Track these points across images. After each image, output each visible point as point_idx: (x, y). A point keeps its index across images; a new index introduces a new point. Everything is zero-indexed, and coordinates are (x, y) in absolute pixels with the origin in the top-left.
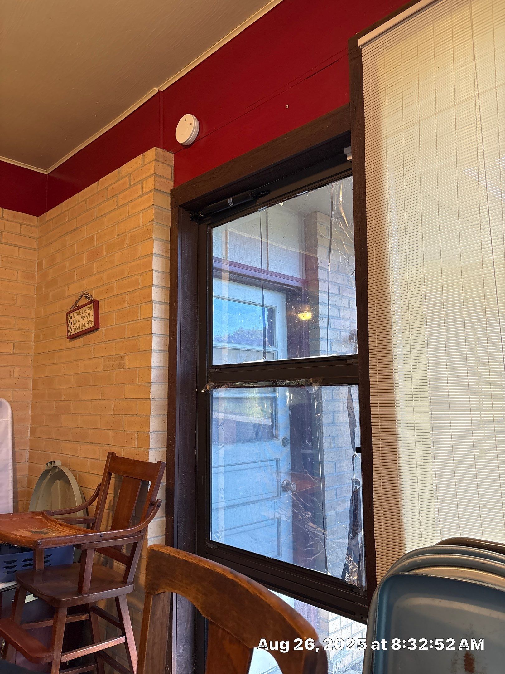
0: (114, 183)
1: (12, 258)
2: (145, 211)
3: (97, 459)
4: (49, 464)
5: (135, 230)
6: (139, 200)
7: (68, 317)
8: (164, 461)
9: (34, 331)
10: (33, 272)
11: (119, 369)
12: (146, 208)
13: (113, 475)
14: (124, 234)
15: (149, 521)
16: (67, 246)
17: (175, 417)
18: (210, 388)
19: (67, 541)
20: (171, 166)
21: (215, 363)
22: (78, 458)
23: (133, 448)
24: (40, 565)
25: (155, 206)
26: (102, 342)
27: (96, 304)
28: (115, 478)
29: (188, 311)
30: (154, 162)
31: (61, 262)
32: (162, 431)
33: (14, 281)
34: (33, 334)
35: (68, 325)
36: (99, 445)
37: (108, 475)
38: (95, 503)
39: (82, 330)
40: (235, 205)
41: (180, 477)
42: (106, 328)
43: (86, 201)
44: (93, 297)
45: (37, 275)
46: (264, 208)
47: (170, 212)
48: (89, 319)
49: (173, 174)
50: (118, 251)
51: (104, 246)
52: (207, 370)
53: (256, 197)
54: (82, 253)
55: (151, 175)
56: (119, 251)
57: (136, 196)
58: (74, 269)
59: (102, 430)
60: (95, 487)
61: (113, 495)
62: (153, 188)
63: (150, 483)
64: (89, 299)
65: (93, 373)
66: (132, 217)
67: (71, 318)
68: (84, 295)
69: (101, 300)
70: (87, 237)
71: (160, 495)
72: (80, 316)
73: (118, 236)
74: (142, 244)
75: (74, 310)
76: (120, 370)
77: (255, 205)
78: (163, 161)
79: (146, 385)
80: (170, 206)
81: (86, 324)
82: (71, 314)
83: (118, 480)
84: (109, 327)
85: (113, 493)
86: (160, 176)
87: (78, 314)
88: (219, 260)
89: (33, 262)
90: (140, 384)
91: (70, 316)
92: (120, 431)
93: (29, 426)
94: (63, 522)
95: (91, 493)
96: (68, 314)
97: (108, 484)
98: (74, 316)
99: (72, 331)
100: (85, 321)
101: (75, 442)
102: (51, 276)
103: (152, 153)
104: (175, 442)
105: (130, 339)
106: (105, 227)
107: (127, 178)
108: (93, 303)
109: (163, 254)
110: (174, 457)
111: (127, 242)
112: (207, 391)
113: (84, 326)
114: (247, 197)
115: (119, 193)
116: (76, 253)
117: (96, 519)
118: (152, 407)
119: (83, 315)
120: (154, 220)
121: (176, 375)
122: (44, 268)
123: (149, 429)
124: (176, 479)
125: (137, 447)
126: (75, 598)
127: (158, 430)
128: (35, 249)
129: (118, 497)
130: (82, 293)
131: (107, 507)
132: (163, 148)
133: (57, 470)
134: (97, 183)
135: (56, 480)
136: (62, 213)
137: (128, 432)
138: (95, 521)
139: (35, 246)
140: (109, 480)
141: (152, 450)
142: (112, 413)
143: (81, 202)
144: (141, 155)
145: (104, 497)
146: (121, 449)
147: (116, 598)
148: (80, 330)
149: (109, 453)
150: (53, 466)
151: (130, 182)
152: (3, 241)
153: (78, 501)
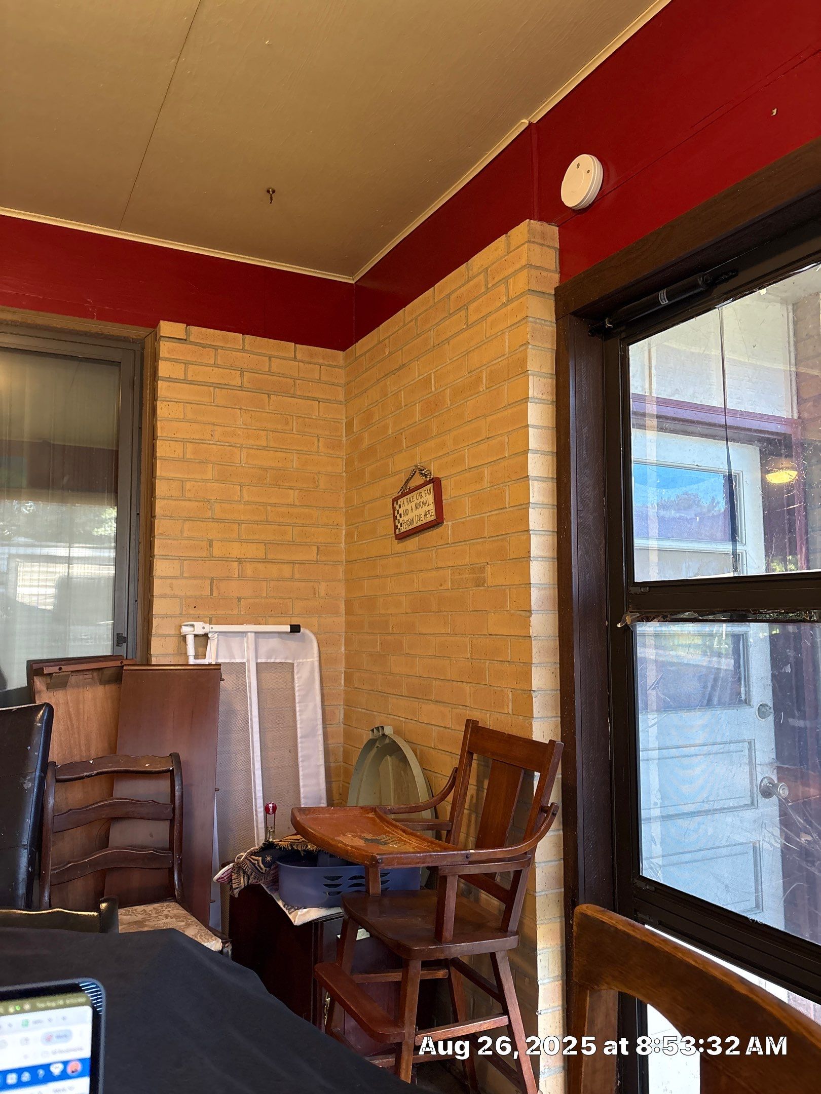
0: (460, 287)
1: (310, 418)
2: (513, 327)
3: (448, 728)
4: (375, 730)
5: (497, 361)
6: (504, 311)
7: (395, 505)
8: (558, 739)
9: (344, 528)
10: (339, 438)
11: (476, 586)
12: (517, 323)
13: (475, 756)
14: (480, 369)
15: (540, 838)
16: (389, 396)
17: (573, 668)
18: (632, 621)
20: (554, 248)
21: (638, 578)
22: (418, 723)
23: (506, 715)
24: (376, 888)
25: (531, 319)
26: (448, 544)
27: (436, 483)
28: (479, 760)
29: (588, 490)
30: (526, 245)
31: (381, 420)
32: (552, 690)
34: (344, 532)
35: (395, 518)
36: (450, 705)
37: (468, 752)
38: (450, 798)
39: (418, 525)
40: (671, 302)
41: (584, 767)
42: (454, 522)
43: (416, 320)
44: (432, 473)
45: (345, 442)
46: (729, 301)
47: (555, 325)
48: (427, 508)
49: (558, 261)
50: (469, 399)
51: (448, 391)
52: (625, 589)
53: (712, 284)
54: (413, 404)
55: (522, 268)
56: (472, 398)
57: (499, 304)
58: (402, 431)
59: (454, 682)
60: (447, 774)
61: (476, 787)
62: (527, 288)
63: (537, 774)
64: (426, 477)
65: (436, 592)
66: (492, 340)
67: (400, 507)
68: (418, 471)
69: (445, 478)
70: (420, 378)
71: (554, 797)
72: (413, 504)
73: (468, 373)
74: (508, 383)
75: (403, 495)
76: (479, 588)
77: (710, 297)
78: (541, 241)
79: (523, 613)
80: (554, 316)
81: (422, 516)
82: (399, 501)
83: (483, 763)
84: (460, 520)
85: (475, 784)
86: (537, 268)
87: (410, 501)
88: (641, 398)
89: (339, 422)
90: (513, 612)
91: (397, 503)
92: (483, 686)
93: (343, 670)
94: (404, 825)
95: (443, 782)
96: (395, 500)
97: (468, 772)
98: (404, 503)
99: (401, 526)
100: (421, 511)
101: (411, 699)
102: (366, 443)
103: (522, 231)
104: (575, 709)
105: (494, 539)
106: (448, 360)
108: (433, 482)
109: (544, 397)
110: (574, 734)
111: (484, 381)
112: (626, 625)
113: (420, 519)
114: (696, 286)
115: (469, 303)
116: (403, 405)
117: (452, 824)
118: (534, 651)
119: (418, 501)
120: (528, 343)
121: (572, 598)
122: (355, 431)
123: (531, 686)
124: (579, 771)
125: (513, 714)
126: (432, 947)
127: (545, 688)
128: (341, 403)
129: (486, 791)
130: (414, 468)
131: (467, 806)
132: (540, 219)
133: (387, 741)
134: (431, 289)
135: (385, 755)
136: (380, 342)
137: (496, 688)
138: (452, 828)
139: (341, 397)
140: (470, 764)
141: (537, 720)
142: (469, 656)
143: (408, 323)
144: (504, 235)
145: (463, 791)
146: (486, 714)
147: (493, 956)
148: (415, 525)
149: (468, 721)
150: (380, 734)
151: (487, 282)
152: (298, 393)
153: (422, 795)
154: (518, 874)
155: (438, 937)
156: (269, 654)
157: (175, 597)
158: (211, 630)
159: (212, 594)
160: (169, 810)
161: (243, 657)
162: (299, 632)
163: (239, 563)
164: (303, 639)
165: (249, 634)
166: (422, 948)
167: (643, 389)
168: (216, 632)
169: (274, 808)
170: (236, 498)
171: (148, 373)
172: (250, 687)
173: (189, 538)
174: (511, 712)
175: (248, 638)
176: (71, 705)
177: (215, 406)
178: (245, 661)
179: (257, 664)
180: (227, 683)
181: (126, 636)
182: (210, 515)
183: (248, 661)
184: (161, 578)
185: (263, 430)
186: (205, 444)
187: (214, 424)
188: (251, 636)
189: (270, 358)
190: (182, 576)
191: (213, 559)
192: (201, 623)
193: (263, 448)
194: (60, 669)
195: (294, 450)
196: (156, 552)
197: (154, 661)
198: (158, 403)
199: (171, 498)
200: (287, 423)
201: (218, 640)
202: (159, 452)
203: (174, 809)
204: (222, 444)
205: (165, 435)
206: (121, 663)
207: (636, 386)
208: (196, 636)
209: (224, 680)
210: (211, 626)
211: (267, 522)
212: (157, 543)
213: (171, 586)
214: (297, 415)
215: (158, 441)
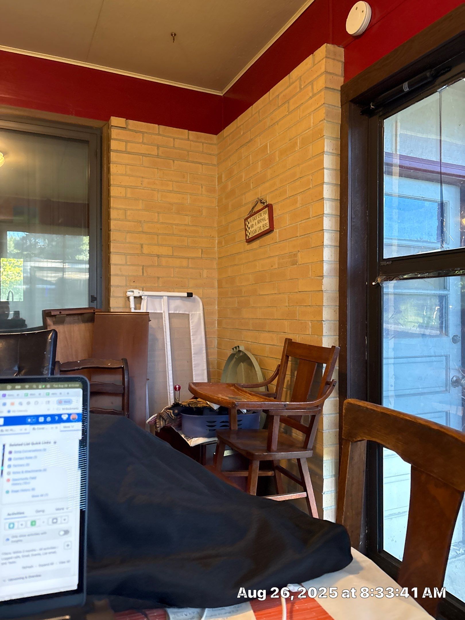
0: (285, 90)
1: (197, 174)
2: (316, 111)
3: (275, 345)
4: (234, 349)
5: (306, 132)
6: (310, 102)
7: (246, 222)
8: (337, 346)
9: (217, 238)
10: (214, 186)
11: (292, 265)
12: (318, 108)
13: (290, 358)
14: (296, 138)
15: (326, 398)
16: (243, 158)
17: (347, 308)
18: (381, 281)
19: (258, 406)
20: (341, 62)
21: (386, 256)
22: (259, 344)
23: (308, 335)
24: (235, 427)
25: (326, 105)
26: (276, 242)
27: (270, 208)
28: (291, 361)
29: (358, 206)
30: (324, 60)
31: (238, 173)
32: (334, 321)
33: (199, 195)
34: (217, 241)
35: (246, 230)
36: (276, 333)
37: (286, 357)
38: (275, 381)
39: (259, 233)
40: (411, 89)
41: (352, 363)
42: (279, 230)
43: (259, 112)
44: (268, 202)
45: (217, 188)
46: (445, 87)
47: (340, 109)
48: (264, 223)
49: (343, 69)
50: (290, 155)
51: (277, 152)
53: (436, 77)
54: (257, 162)
55: (322, 74)
57: (307, 98)
58: (250, 179)
59: (279, 320)
60: (274, 368)
61: (290, 376)
62: (324, 86)
63: (325, 365)
64: (264, 204)
65: (269, 271)
66: (303, 119)
67: (249, 223)
68: (259, 201)
69: (275, 204)
70: (261, 146)
71: (334, 377)
72: (256, 221)
73: (289, 140)
74: (313, 144)
75: (251, 216)
76: (294, 266)
77: (434, 86)
78: (333, 57)
79: (319, 278)
80: (340, 103)
81: (262, 227)
82: (248, 220)
83: (294, 363)
84: (283, 228)
85: (290, 374)
86: (330, 73)
87: (255, 219)
88: (390, 155)
89: (214, 177)
90: (313, 277)
91: (247, 221)
92: (295, 321)
93: (217, 319)
94: (252, 393)
95: (271, 374)
96: (246, 219)
97: (286, 366)
98: (251, 221)
99: (249, 234)
100: (261, 224)
101: (255, 331)
102: (230, 187)
103: (322, 51)
104: (347, 331)
105: (303, 237)
106: (277, 134)
107: (298, 82)
108: (268, 207)
109: (333, 151)
110: (346, 345)
111: (298, 144)
112: (378, 283)
113: (260, 229)
114: (426, 78)
115: (290, 99)
116: (251, 163)
117: (277, 394)
118: (324, 299)
119: (259, 219)
120: (324, 119)
121: (347, 269)
122: (223, 181)
123: (322, 318)
124: (348, 365)
125: (312, 334)
126: (265, 454)
127: (330, 320)
128: (214, 165)
129: (295, 377)
130: (257, 200)
131: (285, 386)
132: (333, 43)
133: (241, 354)
134: (268, 93)
135: (240, 363)
136: (238, 128)
137: (302, 321)
138: (277, 396)
139: (215, 162)
140: (287, 362)
141: (325, 337)
142: (287, 305)
143: (254, 115)
144: (312, 55)
145: (283, 377)
146: (296, 336)
147: (299, 460)
148: (257, 233)
149: (286, 339)
150: (237, 350)
151: (301, 85)
152: (190, 159)
153: (260, 379)
154: (313, 417)
155: (269, 449)
156: (176, 308)
157: (122, 275)
158: (143, 294)
159: (143, 275)
160: (122, 389)
161: (162, 310)
162: (192, 296)
163: (158, 258)
164: (194, 301)
165: (164, 297)
166: (260, 454)
167: (391, 149)
168: (146, 296)
169: (179, 388)
170: (156, 221)
171: (105, 148)
172: (165, 326)
173: (130, 243)
174: (310, 334)
175: (163, 299)
176: (67, 333)
177: (143, 167)
178: (162, 312)
179: (169, 313)
180: (152, 324)
181: (96, 296)
182: (141, 230)
183: (164, 312)
184: (115, 265)
185: (170, 181)
186: (137, 189)
187: (142, 177)
188: (165, 298)
189: (174, 139)
190: (126, 264)
191: (143, 255)
192: (138, 290)
193: (171, 192)
194: (60, 313)
195: (188, 193)
196: (112, 250)
197: (112, 310)
198: (111, 165)
199: (119, 220)
200: (184, 177)
201: (147, 300)
202: (112, 193)
203: (124, 388)
204: (148, 189)
205: (115, 183)
206: (94, 311)
207: (387, 148)
208: (135, 297)
209: (151, 321)
210: (143, 292)
211: (173, 234)
212: (112, 245)
213: (120, 269)
214: (190, 172)
215: (111, 187)
